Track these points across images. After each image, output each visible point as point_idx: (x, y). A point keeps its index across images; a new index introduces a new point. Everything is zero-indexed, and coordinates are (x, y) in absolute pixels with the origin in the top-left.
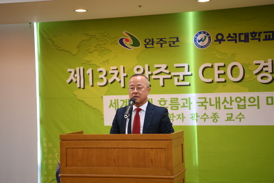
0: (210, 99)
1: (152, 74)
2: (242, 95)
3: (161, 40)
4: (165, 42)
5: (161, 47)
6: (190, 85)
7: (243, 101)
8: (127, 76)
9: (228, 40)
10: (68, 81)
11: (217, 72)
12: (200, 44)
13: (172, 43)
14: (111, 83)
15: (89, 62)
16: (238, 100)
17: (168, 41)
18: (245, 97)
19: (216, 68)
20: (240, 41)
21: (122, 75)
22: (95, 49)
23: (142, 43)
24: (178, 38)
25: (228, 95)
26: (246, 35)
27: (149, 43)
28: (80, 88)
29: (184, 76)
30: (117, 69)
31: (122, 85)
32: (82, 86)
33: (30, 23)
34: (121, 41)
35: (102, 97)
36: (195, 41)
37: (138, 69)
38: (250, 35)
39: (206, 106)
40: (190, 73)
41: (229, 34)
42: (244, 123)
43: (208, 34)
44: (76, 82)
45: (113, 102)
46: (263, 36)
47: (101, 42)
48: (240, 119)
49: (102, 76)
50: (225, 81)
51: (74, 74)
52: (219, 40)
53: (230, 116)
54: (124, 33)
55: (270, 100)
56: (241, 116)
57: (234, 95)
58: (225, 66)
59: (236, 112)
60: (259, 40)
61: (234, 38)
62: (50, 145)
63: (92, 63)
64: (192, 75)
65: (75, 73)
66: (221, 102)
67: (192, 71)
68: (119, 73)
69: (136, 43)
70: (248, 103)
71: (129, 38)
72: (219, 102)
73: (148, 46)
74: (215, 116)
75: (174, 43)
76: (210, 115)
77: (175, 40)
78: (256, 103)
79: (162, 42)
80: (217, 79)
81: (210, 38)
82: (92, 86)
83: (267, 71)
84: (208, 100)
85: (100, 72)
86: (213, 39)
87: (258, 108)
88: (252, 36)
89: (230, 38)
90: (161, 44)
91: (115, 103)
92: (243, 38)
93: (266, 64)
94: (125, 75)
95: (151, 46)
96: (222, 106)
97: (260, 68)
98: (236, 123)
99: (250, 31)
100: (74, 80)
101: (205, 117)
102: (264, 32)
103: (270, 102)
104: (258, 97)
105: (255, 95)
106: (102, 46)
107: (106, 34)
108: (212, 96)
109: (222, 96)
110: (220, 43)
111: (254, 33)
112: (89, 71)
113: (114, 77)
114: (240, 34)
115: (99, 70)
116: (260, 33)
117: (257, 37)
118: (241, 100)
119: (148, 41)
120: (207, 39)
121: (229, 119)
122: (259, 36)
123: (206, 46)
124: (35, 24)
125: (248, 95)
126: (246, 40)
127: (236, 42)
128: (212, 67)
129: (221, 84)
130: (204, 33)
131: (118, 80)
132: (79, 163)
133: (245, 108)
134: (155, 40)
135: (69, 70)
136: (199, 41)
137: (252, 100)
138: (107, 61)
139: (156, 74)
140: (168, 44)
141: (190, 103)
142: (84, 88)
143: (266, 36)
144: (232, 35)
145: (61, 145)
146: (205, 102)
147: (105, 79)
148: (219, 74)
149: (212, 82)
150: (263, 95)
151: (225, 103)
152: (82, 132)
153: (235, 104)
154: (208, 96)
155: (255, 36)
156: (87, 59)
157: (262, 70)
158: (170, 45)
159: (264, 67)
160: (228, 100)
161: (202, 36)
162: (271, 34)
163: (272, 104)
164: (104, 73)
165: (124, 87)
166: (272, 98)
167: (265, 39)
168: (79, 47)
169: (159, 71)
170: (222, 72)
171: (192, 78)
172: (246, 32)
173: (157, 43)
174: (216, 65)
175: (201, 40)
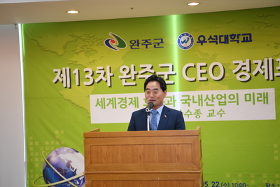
0: (193, 97)
1: (138, 74)
2: (222, 92)
3: (146, 41)
4: (150, 44)
5: (147, 48)
6: (174, 84)
7: (223, 99)
8: (113, 76)
9: (210, 42)
10: (55, 81)
11: (199, 71)
12: (184, 45)
14: (98, 82)
15: (76, 62)
16: (219, 97)
17: (152, 42)
18: (225, 95)
19: (198, 67)
20: (221, 42)
21: (109, 75)
22: (81, 49)
23: (128, 44)
24: (162, 40)
25: (210, 93)
26: (226, 37)
27: (135, 44)
28: (66, 87)
29: (168, 75)
30: (103, 69)
31: (109, 84)
32: (69, 86)
33: (16, 24)
34: (107, 43)
35: (89, 96)
36: (179, 42)
37: (124, 69)
38: (229, 37)
39: (189, 103)
40: (174, 73)
41: (211, 36)
42: (225, 118)
43: (191, 36)
44: (62, 82)
45: (100, 100)
46: (241, 38)
47: (87, 43)
48: (221, 114)
49: (89, 75)
50: (207, 80)
51: (59, 73)
52: (202, 41)
53: (212, 112)
54: (110, 34)
55: (248, 96)
56: (222, 112)
57: (215, 93)
58: (206, 66)
59: (217, 108)
60: (238, 42)
61: (215, 40)
62: (37, 143)
63: (78, 63)
64: (176, 74)
65: (61, 73)
66: (204, 99)
67: (176, 70)
68: (105, 73)
69: (122, 44)
70: (228, 100)
71: (115, 39)
72: (202, 99)
73: (133, 47)
74: (198, 113)
75: (158, 44)
76: (193, 112)
77: (160, 41)
78: (235, 99)
79: (147, 43)
80: (199, 78)
82: (79, 85)
83: (245, 71)
84: (191, 98)
85: (87, 72)
86: (196, 40)
87: (238, 104)
88: (231, 38)
89: (211, 40)
90: (147, 45)
92: (223, 39)
93: (244, 64)
94: (112, 74)
95: (136, 47)
96: (204, 103)
97: (239, 67)
98: (217, 118)
99: (229, 33)
100: (61, 80)
101: (189, 113)
102: (243, 35)
103: (248, 98)
104: (237, 94)
105: (234, 92)
106: (88, 47)
107: (92, 35)
108: (195, 94)
109: (204, 93)
110: (202, 44)
111: (233, 35)
112: (76, 71)
113: (101, 77)
114: (220, 36)
115: (85, 70)
116: (239, 35)
117: (236, 39)
118: (222, 97)
119: (133, 42)
120: (190, 40)
121: (211, 115)
122: (238, 38)
123: (189, 47)
124: (19, 25)
125: (228, 92)
126: (226, 42)
128: (195, 66)
129: (203, 82)
130: (187, 34)
131: (104, 79)
132: (104, 160)
133: (225, 104)
134: (141, 42)
135: (55, 70)
136: (182, 43)
137: (232, 97)
138: (93, 61)
139: (142, 74)
140: (153, 45)
141: (174, 101)
142: (70, 88)
143: (244, 38)
144: (213, 37)
145: (85, 143)
146: (189, 99)
147: (91, 79)
148: (201, 74)
149: (195, 80)
150: (242, 93)
151: (207, 101)
152: (99, 130)
153: (216, 101)
154: (191, 93)
155: (234, 38)
156: (74, 59)
157: (241, 69)
158: (155, 46)
159: (243, 66)
160: (210, 97)
161: (185, 38)
162: (248, 36)
163: (250, 100)
164: (91, 73)
165: (111, 87)
166: (250, 95)
167: (244, 41)
168: (65, 47)
169: (144, 70)
170: (204, 71)
171: (176, 77)
172: (226, 34)
173: (143, 44)
174: (198, 65)
175: (184, 41)
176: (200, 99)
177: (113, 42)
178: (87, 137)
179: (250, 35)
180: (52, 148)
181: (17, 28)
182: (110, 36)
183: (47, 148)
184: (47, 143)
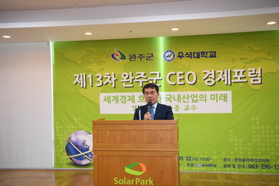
0: (174, 96)
1: (134, 79)
2: (195, 93)
4: (144, 57)
5: (141, 60)
6: (160, 86)
7: (195, 97)
8: (117, 80)
9: (186, 57)
10: (75, 83)
11: (179, 78)
12: (168, 58)
14: (106, 84)
15: (90, 69)
16: (193, 96)
18: (197, 95)
19: (178, 75)
20: (194, 57)
21: (113, 79)
22: (94, 60)
23: (127, 57)
24: (152, 55)
25: (186, 93)
26: (198, 54)
27: (133, 57)
28: (83, 87)
29: (156, 80)
30: (110, 75)
31: (113, 86)
33: (48, 42)
34: (113, 56)
35: (99, 94)
36: (164, 57)
37: (125, 75)
38: (200, 54)
39: (171, 101)
40: (160, 78)
42: (196, 112)
43: (173, 52)
44: (80, 84)
45: (107, 97)
46: (209, 55)
47: (98, 56)
48: (194, 109)
49: (99, 79)
50: (184, 84)
51: (78, 78)
52: (181, 56)
53: (187, 107)
56: (194, 107)
57: (190, 93)
58: (184, 74)
59: (191, 104)
60: (206, 57)
61: (190, 55)
62: (61, 127)
63: (92, 70)
64: (162, 79)
65: (80, 77)
66: (182, 97)
67: (162, 77)
68: (111, 78)
69: (123, 57)
70: (199, 98)
71: (119, 54)
73: (132, 59)
74: (177, 107)
75: (150, 57)
78: (204, 98)
79: (141, 56)
80: (179, 83)
81: (174, 55)
82: (92, 86)
83: (211, 78)
85: (98, 77)
86: (176, 55)
87: (206, 102)
89: (187, 55)
90: (141, 58)
92: (196, 55)
93: (210, 73)
94: (115, 79)
95: (134, 59)
96: (182, 101)
98: (191, 112)
99: (200, 51)
100: (79, 82)
102: (210, 52)
104: (205, 95)
105: (203, 93)
106: (99, 59)
107: (102, 51)
108: (175, 94)
109: (182, 94)
110: (181, 58)
111: (203, 52)
112: (90, 76)
113: (108, 80)
114: (194, 53)
115: (97, 75)
116: (207, 52)
119: (131, 56)
120: (172, 55)
121: (186, 109)
122: (206, 54)
123: (171, 60)
124: (51, 43)
125: (199, 93)
126: (198, 57)
127: (191, 58)
128: (176, 74)
129: (181, 86)
130: (170, 51)
131: (110, 82)
132: (107, 141)
133: (197, 102)
135: (75, 75)
137: (201, 96)
138: (103, 69)
139: (137, 79)
141: (160, 99)
142: (86, 88)
143: (211, 54)
144: (189, 53)
145: (94, 128)
146: (171, 98)
147: (101, 82)
149: (176, 84)
150: (208, 93)
151: (184, 99)
152: (104, 119)
153: (190, 99)
154: (173, 93)
155: (203, 54)
156: (88, 67)
157: (208, 77)
158: (147, 59)
159: (210, 75)
160: (186, 96)
161: (169, 53)
163: (214, 99)
164: (101, 78)
165: (115, 87)
166: (214, 95)
167: (210, 57)
168: (82, 59)
169: (139, 76)
170: (182, 78)
171: (162, 81)
172: (198, 51)
173: (138, 57)
174: (178, 73)
175: (168, 56)
176: (179, 97)
177: (117, 55)
178: (95, 123)
179: (215, 52)
180: (72, 131)
181: (49, 45)
182: (115, 51)
183: (69, 131)
184: (69, 127)
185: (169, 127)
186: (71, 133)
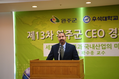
0: (90, 45)
2: (104, 43)
4: (71, 21)
5: (69, 22)
6: (81, 39)
7: (104, 46)
8: (54, 35)
9: (98, 20)
10: (28, 37)
11: (93, 33)
12: (86, 21)
13: (73, 21)
14: (47, 38)
15: (37, 29)
16: (102, 45)
17: (72, 20)
18: (105, 44)
20: (103, 20)
21: (52, 34)
22: (40, 23)
23: (60, 21)
24: (76, 19)
25: (98, 43)
26: (106, 18)
27: (64, 21)
28: (33, 40)
29: (79, 35)
30: (49, 32)
33: (11, 12)
34: (51, 20)
35: (43, 44)
36: (84, 20)
37: (59, 32)
38: (107, 18)
39: (88, 48)
41: (98, 17)
42: (105, 55)
43: (89, 17)
44: (31, 38)
45: (48, 46)
46: (113, 18)
47: (42, 20)
48: (103, 53)
49: (43, 35)
50: (97, 37)
52: (94, 20)
53: (99, 52)
54: (52, 16)
55: (116, 45)
56: (103, 52)
57: (101, 43)
58: (96, 31)
59: (101, 50)
60: (111, 20)
61: (100, 19)
62: (20, 65)
63: (38, 29)
64: (82, 34)
65: (31, 33)
66: (95, 46)
68: (50, 34)
69: (58, 21)
70: (106, 47)
71: (55, 19)
72: (94, 46)
73: (63, 22)
74: (92, 52)
76: (90, 52)
77: (75, 19)
78: (110, 47)
79: (69, 20)
80: (93, 36)
81: (90, 19)
82: (39, 39)
83: (115, 33)
84: (89, 45)
85: (42, 33)
86: (91, 19)
87: (111, 49)
88: (108, 18)
89: (99, 19)
90: (69, 21)
91: (48, 47)
92: (104, 19)
94: (53, 34)
95: (64, 22)
96: (95, 48)
97: (112, 32)
98: (101, 55)
99: (107, 16)
100: (31, 37)
101: (88, 52)
102: (114, 16)
103: (116, 46)
104: (111, 44)
105: (109, 43)
106: (43, 22)
107: (45, 17)
108: (91, 44)
109: (95, 43)
110: (94, 21)
111: (109, 17)
112: (37, 33)
113: (48, 35)
114: (103, 17)
116: (112, 17)
117: (110, 18)
118: (104, 45)
119: (63, 20)
120: (89, 19)
121: (98, 54)
122: (111, 18)
123: (88, 22)
124: (13, 12)
125: (107, 43)
126: (106, 20)
127: (101, 21)
128: (91, 31)
129: (95, 38)
131: (50, 36)
132: (38, 73)
133: (105, 49)
134: (66, 20)
135: (28, 32)
136: (85, 20)
137: (108, 45)
138: (45, 28)
139: (67, 34)
140: (72, 21)
141: (81, 47)
142: (35, 40)
143: (114, 18)
144: (99, 18)
145: (31, 65)
146: (88, 46)
147: (44, 36)
149: (91, 38)
150: (113, 43)
151: (97, 47)
152: (38, 59)
153: (101, 47)
154: (89, 43)
156: (36, 27)
157: (113, 32)
159: (114, 31)
160: (98, 45)
161: (87, 18)
162: (116, 17)
163: (117, 47)
164: (44, 34)
165: (53, 40)
166: (117, 44)
167: (114, 19)
168: (32, 22)
169: (68, 33)
170: (95, 33)
171: (82, 36)
172: (106, 16)
173: (67, 21)
174: (93, 30)
175: (86, 19)
176: (93, 46)
177: (54, 20)
179: (117, 16)
180: (27, 67)
181: (12, 14)
182: (53, 17)
183: (24, 67)
184: (24, 65)
185: (76, 65)
186: (26, 69)
